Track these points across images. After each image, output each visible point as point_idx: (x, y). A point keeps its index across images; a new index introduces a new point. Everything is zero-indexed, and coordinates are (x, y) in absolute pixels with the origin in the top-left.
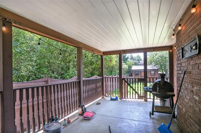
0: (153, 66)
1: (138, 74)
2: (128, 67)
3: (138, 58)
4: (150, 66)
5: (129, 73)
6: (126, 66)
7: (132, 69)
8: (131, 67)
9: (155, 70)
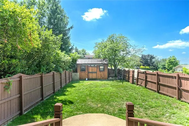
0: (102, 60)
1: (84, 70)
2: (71, 60)
3: (83, 52)
4: (99, 60)
5: (73, 68)
6: (69, 58)
7: (77, 63)
8: (76, 61)
9: (104, 65)
